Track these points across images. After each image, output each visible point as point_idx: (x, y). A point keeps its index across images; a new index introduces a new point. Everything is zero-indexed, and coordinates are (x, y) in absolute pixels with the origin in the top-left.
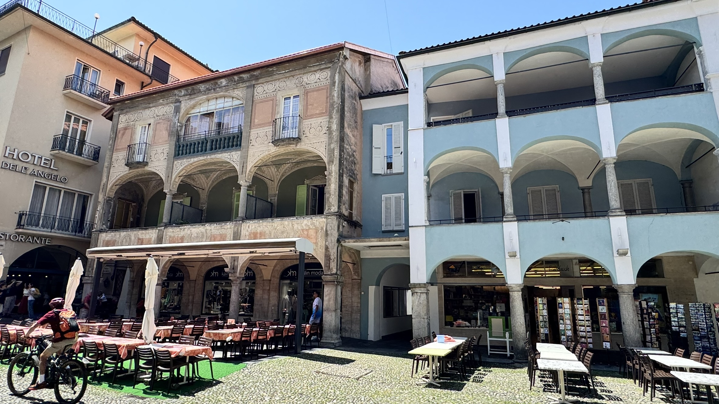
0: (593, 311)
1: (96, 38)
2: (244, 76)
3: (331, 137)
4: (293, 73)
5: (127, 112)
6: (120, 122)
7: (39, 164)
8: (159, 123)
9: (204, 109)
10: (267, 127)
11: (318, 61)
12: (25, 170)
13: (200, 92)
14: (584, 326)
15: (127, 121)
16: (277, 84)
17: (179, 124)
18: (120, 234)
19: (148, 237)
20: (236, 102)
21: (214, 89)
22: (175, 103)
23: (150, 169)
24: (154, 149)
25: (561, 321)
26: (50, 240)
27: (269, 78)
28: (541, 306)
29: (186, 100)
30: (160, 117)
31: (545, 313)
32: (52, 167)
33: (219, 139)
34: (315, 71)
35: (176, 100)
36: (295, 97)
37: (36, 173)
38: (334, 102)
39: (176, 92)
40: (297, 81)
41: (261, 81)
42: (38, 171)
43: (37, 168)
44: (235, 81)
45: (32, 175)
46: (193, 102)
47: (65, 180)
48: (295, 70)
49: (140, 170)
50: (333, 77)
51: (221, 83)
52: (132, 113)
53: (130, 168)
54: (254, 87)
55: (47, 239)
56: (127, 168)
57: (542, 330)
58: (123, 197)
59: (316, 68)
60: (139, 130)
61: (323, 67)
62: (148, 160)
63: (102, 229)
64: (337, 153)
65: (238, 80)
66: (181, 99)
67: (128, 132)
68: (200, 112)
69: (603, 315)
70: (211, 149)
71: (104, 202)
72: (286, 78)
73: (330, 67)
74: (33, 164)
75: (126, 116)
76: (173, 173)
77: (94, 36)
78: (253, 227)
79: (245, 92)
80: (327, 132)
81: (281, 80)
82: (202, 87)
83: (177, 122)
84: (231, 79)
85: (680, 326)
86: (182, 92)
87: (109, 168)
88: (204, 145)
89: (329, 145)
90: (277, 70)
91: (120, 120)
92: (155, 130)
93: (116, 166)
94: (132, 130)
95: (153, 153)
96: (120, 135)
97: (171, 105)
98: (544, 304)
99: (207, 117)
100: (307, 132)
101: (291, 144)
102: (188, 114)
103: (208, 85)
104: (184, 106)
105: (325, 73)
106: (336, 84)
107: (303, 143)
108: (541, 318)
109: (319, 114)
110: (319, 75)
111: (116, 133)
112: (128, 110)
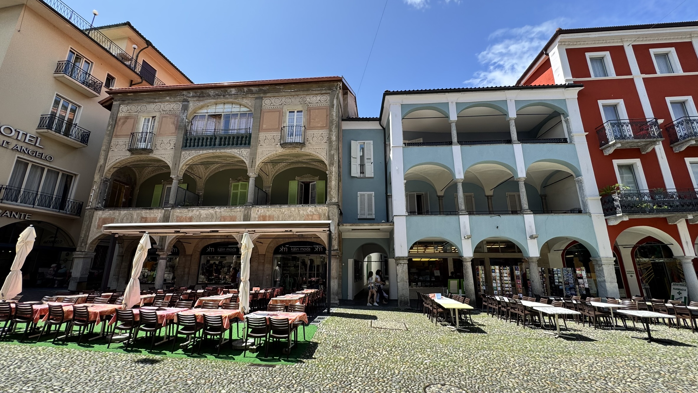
0: (512, 274)
1: (93, 31)
2: (253, 89)
3: (331, 145)
4: (298, 93)
5: (129, 103)
6: (121, 111)
7: (23, 140)
8: (165, 117)
9: (212, 110)
10: (274, 132)
11: (319, 87)
12: (7, 145)
13: (209, 96)
14: (508, 284)
15: (128, 111)
16: (284, 99)
17: (187, 120)
18: (120, 214)
19: (152, 216)
20: (244, 109)
21: (224, 96)
22: (183, 102)
23: (155, 156)
24: (160, 139)
25: (494, 281)
26: (30, 216)
27: (276, 94)
28: (481, 271)
29: (194, 101)
30: (167, 112)
31: (483, 276)
32: (37, 145)
33: (227, 137)
34: (317, 94)
35: (184, 99)
36: (298, 112)
37: (19, 149)
38: (334, 119)
39: (185, 93)
40: (301, 100)
41: (268, 95)
42: (22, 147)
43: (20, 144)
44: (244, 92)
45: (15, 150)
46: (201, 103)
47: (50, 158)
48: (300, 91)
49: (143, 157)
50: (332, 101)
51: (231, 91)
52: (135, 105)
53: (132, 154)
54: (262, 99)
55: (27, 214)
56: (128, 153)
57: (482, 288)
58: (118, 179)
59: (317, 92)
60: (142, 121)
61: (323, 92)
62: (153, 148)
63: (98, 207)
64: (336, 158)
65: (247, 91)
66: (189, 99)
67: (130, 122)
68: (207, 113)
69: (517, 276)
70: (220, 145)
71: (101, 183)
72: (291, 96)
73: (329, 93)
74: (17, 139)
75: (128, 106)
76: (181, 162)
77: (91, 29)
78: (262, 211)
79: (253, 102)
80: (327, 141)
81: (287, 97)
82: (212, 92)
83: (185, 118)
84: (240, 90)
85: (559, 282)
86: (190, 94)
87: (107, 152)
88: (213, 140)
89: (330, 151)
90: (283, 89)
91: (120, 109)
92: (161, 123)
93: (116, 150)
94: (134, 121)
95: (158, 143)
96: (120, 123)
97: (179, 103)
98: (483, 270)
99: (213, 118)
100: (310, 139)
101: (297, 148)
102: (195, 113)
103: (217, 92)
104: (192, 105)
105: (325, 97)
106: (335, 107)
107: (306, 148)
108: (481, 280)
109: (320, 127)
110: (320, 98)
111: (116, 120)
112: (130, 101)
